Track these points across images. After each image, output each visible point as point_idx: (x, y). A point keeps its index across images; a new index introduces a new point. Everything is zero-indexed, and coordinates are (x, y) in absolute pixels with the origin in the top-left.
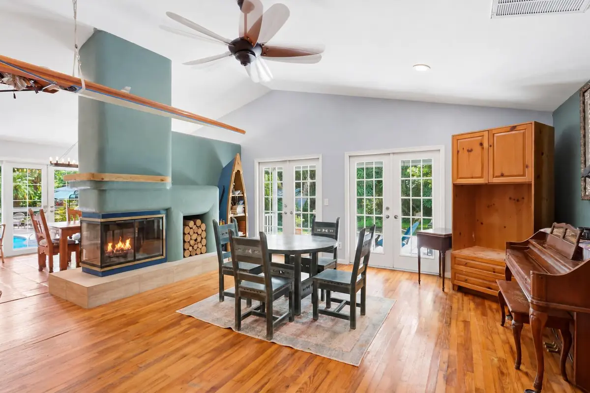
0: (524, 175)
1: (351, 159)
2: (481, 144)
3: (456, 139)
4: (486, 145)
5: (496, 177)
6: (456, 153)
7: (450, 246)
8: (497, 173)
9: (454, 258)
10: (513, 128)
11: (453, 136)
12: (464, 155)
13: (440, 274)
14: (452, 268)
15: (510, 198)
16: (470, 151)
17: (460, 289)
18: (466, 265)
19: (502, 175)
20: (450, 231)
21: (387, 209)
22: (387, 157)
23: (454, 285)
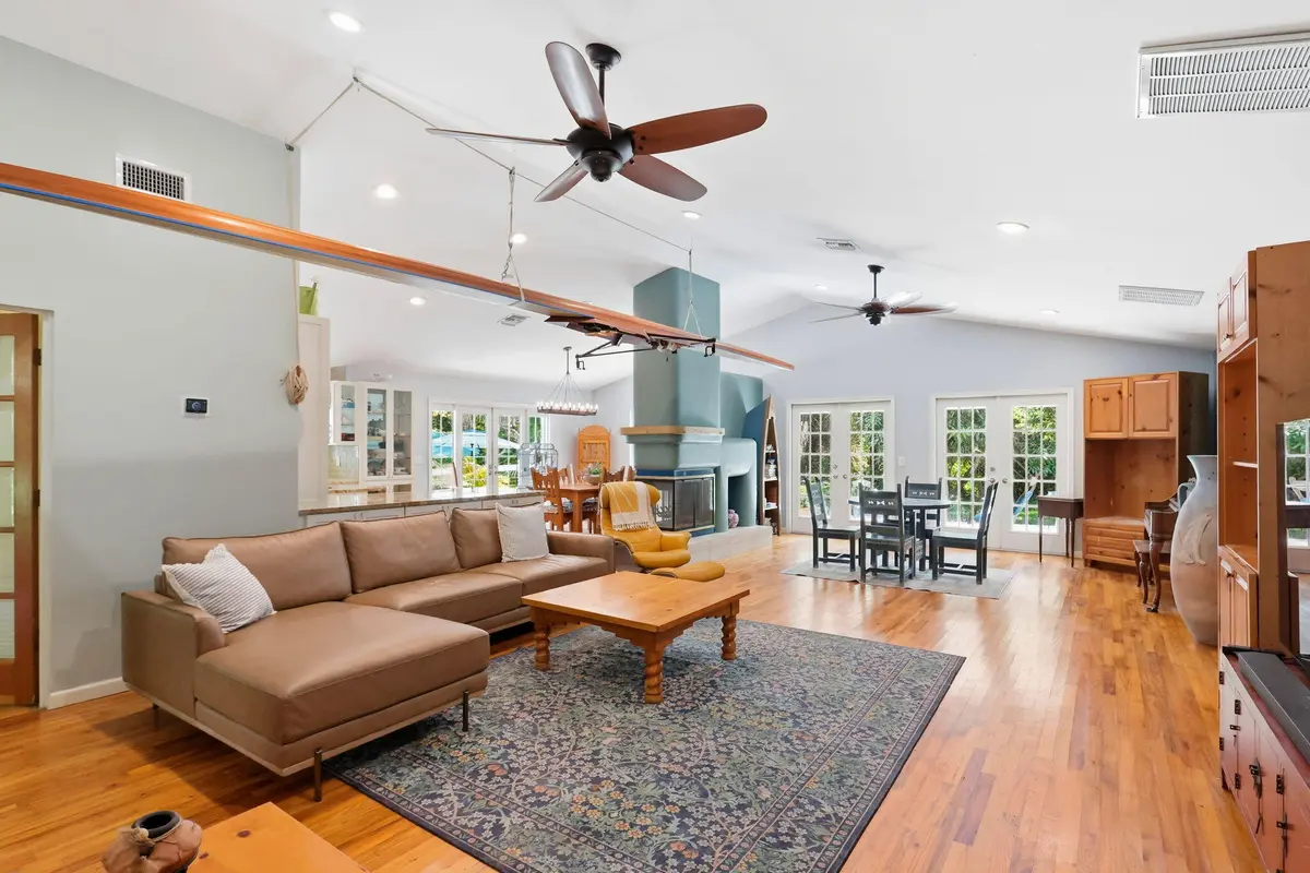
0: (1167, 430)
1: (939, 402)
2: (1120, 393)
3: (1090, 385)
4: (1125, 394)
5: (1139, 431)
6: (1090, 401)
7: (1080, 514)
8: (1139, 427)
9: (1086, 527)
10: (1156, 377)
11: (1085, 381)
12: (1098, 403)
13: (1067, 554)
14: (1084, 540)
15: (1158, 456)
16: (1106, 400)
17: (1094, 564)
18: (1101, 534)
19: (1144, 430)
20: (1081, 495)
21: (993, 469)
22: (992, 401)
23: (1086, 560)
